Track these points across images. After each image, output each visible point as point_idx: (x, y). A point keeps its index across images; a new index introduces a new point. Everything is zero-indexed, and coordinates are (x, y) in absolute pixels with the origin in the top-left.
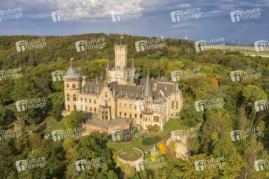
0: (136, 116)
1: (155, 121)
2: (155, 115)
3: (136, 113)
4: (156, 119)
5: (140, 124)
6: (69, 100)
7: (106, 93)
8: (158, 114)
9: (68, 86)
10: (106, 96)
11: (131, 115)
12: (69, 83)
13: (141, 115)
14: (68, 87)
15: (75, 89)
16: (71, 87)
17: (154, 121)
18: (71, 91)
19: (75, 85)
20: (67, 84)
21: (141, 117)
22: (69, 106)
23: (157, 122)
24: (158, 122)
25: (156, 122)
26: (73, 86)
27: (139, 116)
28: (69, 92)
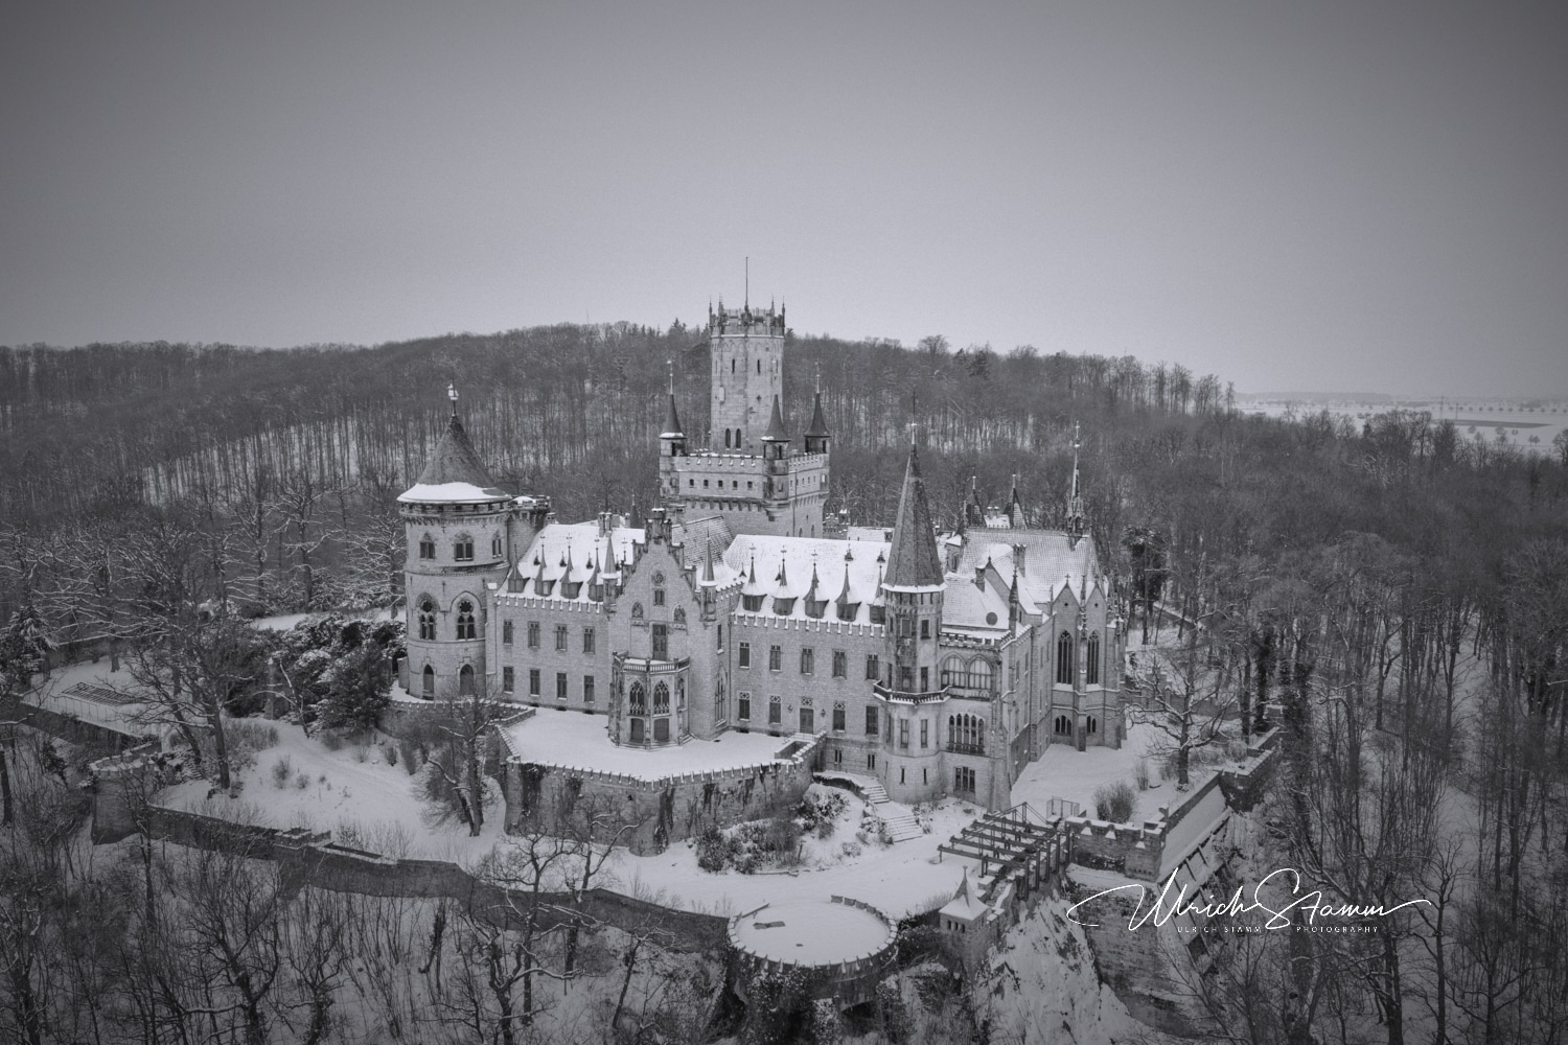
0: (839, 722)
3: (840, 700)
4: (968, 735)
6: (432, 637)
8: (976, 704)
9: (428, 549)
10: (660, 598)
11: (807, 716)
12: (435, 530)
13: (871, 714)
15: (469, 569)
16: (445, 555)
17: (950, 749)
18: (446, 579)
19: (470, 547)
20: (421, 538)
21: (871, 729)
22: (429, 670)
25: (965, 752)
26: (458, 548)
27: (856, 722)
28: (432, 586)
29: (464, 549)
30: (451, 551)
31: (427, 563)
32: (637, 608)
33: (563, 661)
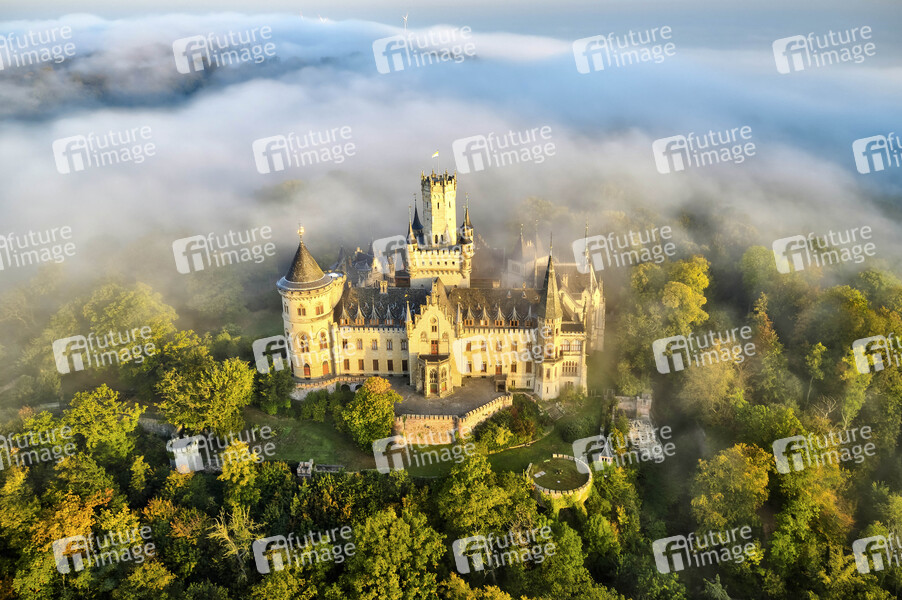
0: (514, 368)
1: (567, 375)
2: (566, 359)
4: (570, 369)
5: (525, 387)
7: (433, 320)
8: (574, 357)
9: (302, 311)
10: (434, 329)
11: (499, 369)
12: (305, 303)
13: (529, 365)
14: (304, 314)
15: (323, 318)
16: (311, 313)
17: (563, 375)
18: (313, 324)
19: (322, 308)
20: (298, 306)
21: (528, 370)
22: (307, 366)
23: (572, 375)
24: (576, 375)
25: (569, 376)
26: (318, 309)
27: (521, 369)
28: (306, 328)
29: (320, 310)
30: (314, 311)
31: (302, 317)
32: (424, 335)
33: (375, 355)
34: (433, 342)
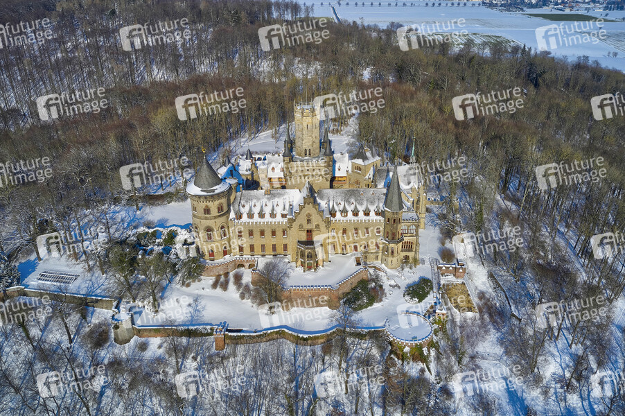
1: (405, 251)
2: (405, 240)
4: (408, 246)
7: (309, 215)
8: (411, 238)
9: (207, 211)
10: (309, 221)
11: (356, 248)
12: (210, 204)
13: (377, 244)
14: (209, 213)
15: (223, 215)
16: (214, 212)
17: (402, 251)
18: (215, 220)
20: (204, 207)
22: (212, 251)
23: (409, 251)
24: (412, 251)
28: (210, 223)
29: (220, 209)
30: (217, 210)
31: (207, 216)
32: (301, 225)
33: (263, 241)
34: (308, 231)
